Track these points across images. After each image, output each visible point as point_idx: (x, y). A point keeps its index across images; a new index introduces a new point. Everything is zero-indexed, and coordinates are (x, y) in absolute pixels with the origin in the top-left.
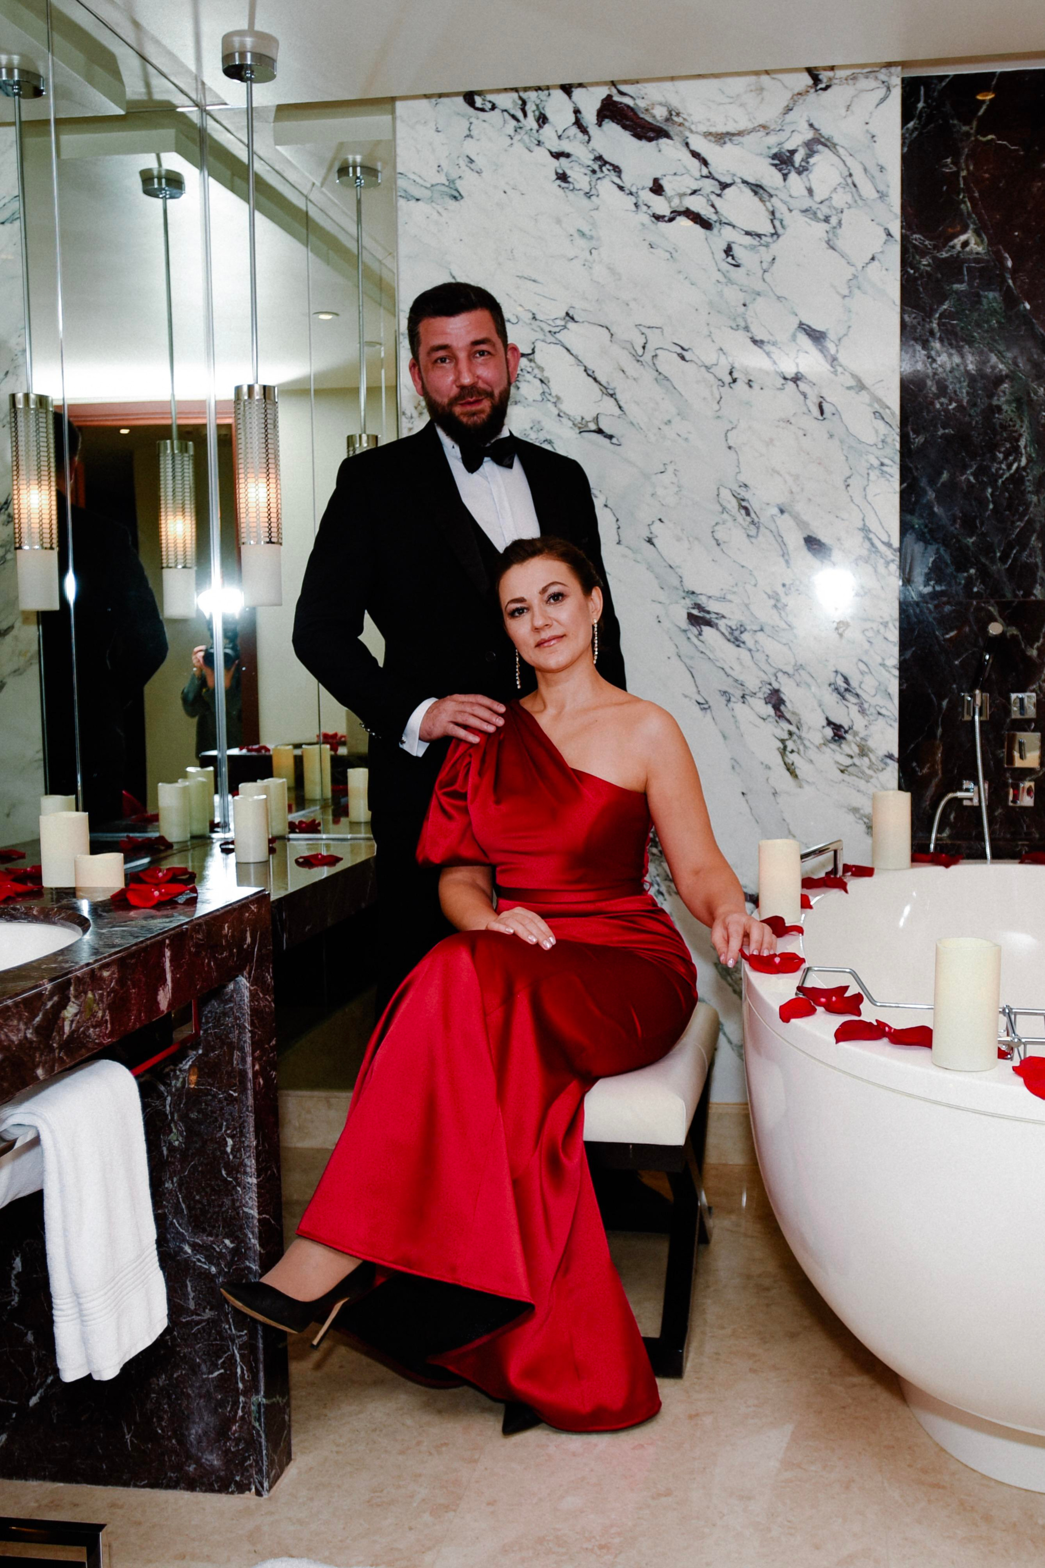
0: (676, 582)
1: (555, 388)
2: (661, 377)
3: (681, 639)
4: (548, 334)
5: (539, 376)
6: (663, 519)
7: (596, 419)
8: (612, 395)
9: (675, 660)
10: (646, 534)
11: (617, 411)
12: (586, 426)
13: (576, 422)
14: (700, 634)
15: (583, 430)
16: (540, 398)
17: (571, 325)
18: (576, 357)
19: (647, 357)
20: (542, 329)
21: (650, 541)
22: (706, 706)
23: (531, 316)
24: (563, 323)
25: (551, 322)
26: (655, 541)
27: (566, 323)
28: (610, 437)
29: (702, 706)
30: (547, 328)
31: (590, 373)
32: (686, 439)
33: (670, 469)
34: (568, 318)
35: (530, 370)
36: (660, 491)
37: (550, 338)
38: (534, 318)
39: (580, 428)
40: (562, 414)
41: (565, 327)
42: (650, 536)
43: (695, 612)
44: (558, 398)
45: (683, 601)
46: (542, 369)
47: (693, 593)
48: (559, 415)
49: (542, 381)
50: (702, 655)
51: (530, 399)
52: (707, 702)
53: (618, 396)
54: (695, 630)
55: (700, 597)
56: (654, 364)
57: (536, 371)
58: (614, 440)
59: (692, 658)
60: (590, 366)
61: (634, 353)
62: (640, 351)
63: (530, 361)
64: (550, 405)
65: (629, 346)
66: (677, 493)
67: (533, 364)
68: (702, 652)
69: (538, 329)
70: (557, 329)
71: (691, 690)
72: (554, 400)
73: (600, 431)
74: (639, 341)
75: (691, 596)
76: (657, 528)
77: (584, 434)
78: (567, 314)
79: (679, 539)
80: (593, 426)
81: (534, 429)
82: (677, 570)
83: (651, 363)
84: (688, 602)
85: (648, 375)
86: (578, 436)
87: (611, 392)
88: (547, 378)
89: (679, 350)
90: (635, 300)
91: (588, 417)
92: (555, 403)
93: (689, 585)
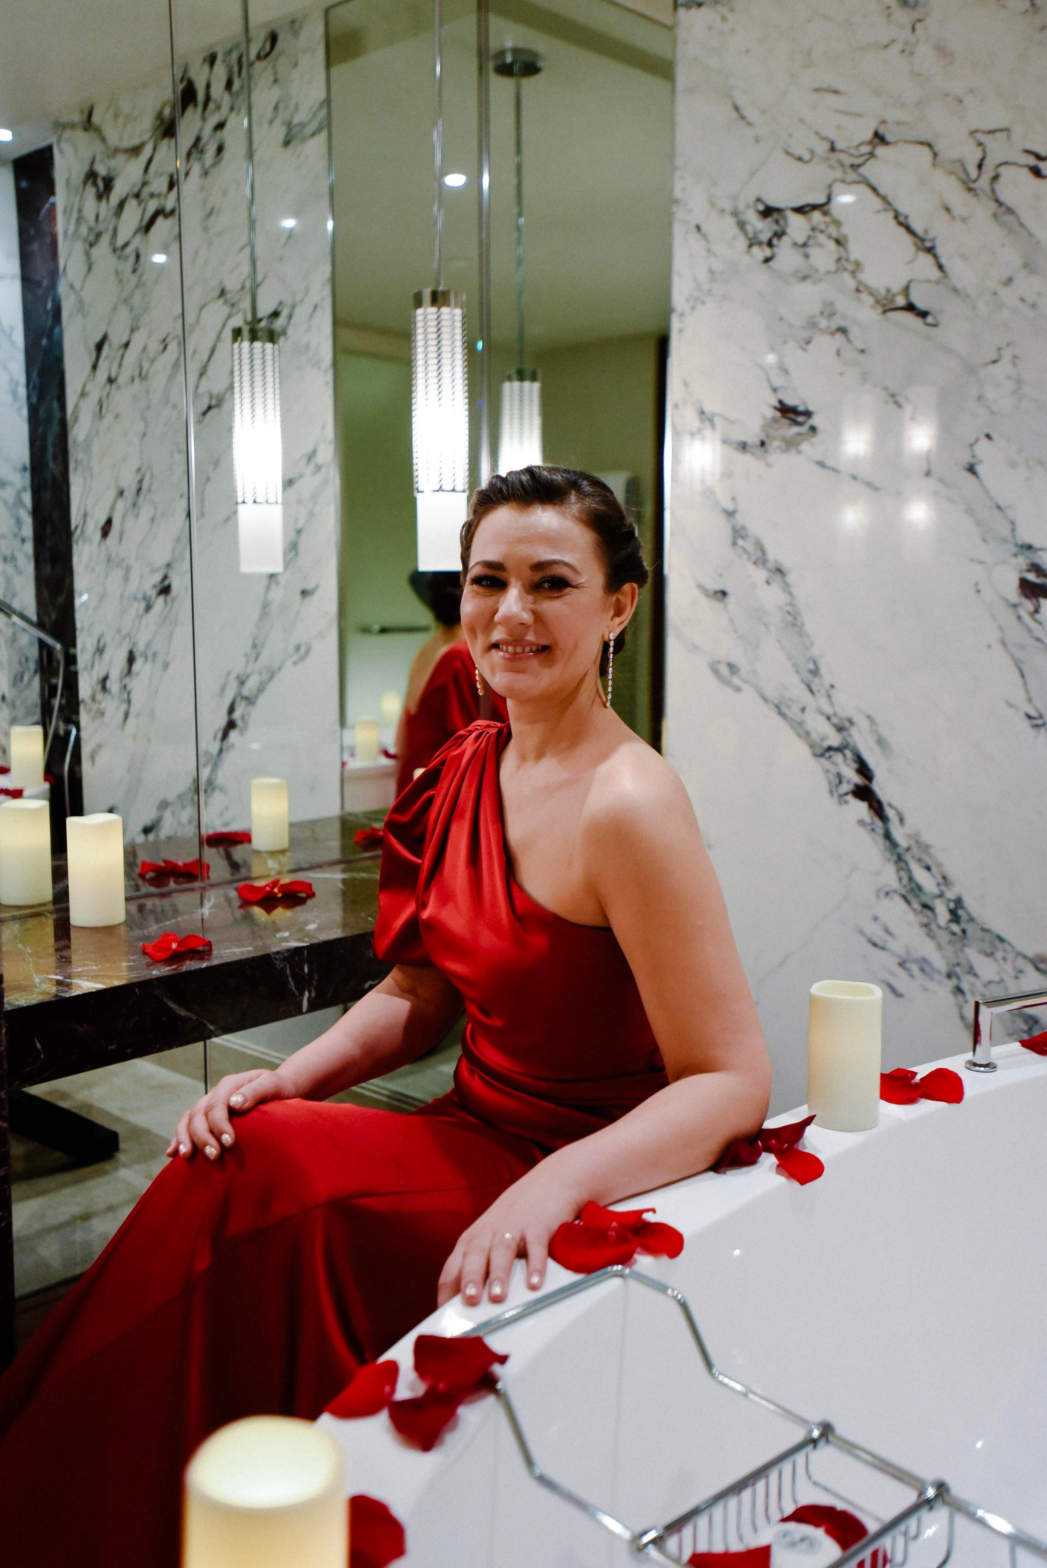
0: (1005, 531)
1: (855, 251)
2: (1003, 209)
3: (1007, 617)
4: (850, 171)
5: (835, 235)
6: (993, 434)
7: (906, 290)
8: (930, 250)
9: (997, 648)
10: (966, 459)
11: (935, 274)
12: (893, 301)
13: (879, 297)
14: (1037, 611)
15: (887, 307)
16: (832, 267)
17: (881, 151)
18: (884, 199)
19: (984, 182)
20: (842, 165)
21: (971, 469)
22: (1039, 722)
23: (827, 146)
24: (866, 149)
25: (853, 151)
26: (979, 469)
27: (874, 148)
28: (923, 314)
29: (1035, 722)
30: (848, 160)
31: (901, 219)
32: (1034, 306)
33: (1007, 354)
34: (876, 140)
35: (822, 227)
36: (990, 393)
37: (852, 176)
38: (833, 149)
39: (884, 305)
40: (861, 288)
41: (872, 155)
42: (972, 461)
43: (1031, 577)
44: (858, 264)
45: (1014, 561)
46: (838, 223)
47: (1030, 547)
48: (858, 290)
49: (838, 242)
50: (1038, 644)
51: (822, 269)
52: (1041, 716)
53: (939, 250)
54: (1029, 605)
55: (1040, 553)
56: (993, 191)
57: (832, 230)
58: (930, 319)
59: (1023, 647)
60: (903, 209)
61: (964, 176)
62: (974, 173)
63: (826, 213)
64: (847, 277)
65: (959, 170)
66: (1015, 392)
67: (827, 219)
68: (1038, 639)
69: (836, 165)
70: (859, 161)
71: (1019, 697)
72: (851, 268)
73: (910, 307)
74: (972, 156)
75: (1027, 553)
76: (983, 448)
77: (891, 315)
78: (877, 135)
79: (1013, 465)
80: (901, 301)
81: (826, 313)
82: (1010, 513)
83: (987, 189)
84: (1022, 562)
85: (982, 210)
86: (882, 318)
87: (928, 244)
88: (845, 237)
89: (1032, 161)
90: (972, 91)
91: (896, 287)
92: (853, 273)
93: (1025, 535)
